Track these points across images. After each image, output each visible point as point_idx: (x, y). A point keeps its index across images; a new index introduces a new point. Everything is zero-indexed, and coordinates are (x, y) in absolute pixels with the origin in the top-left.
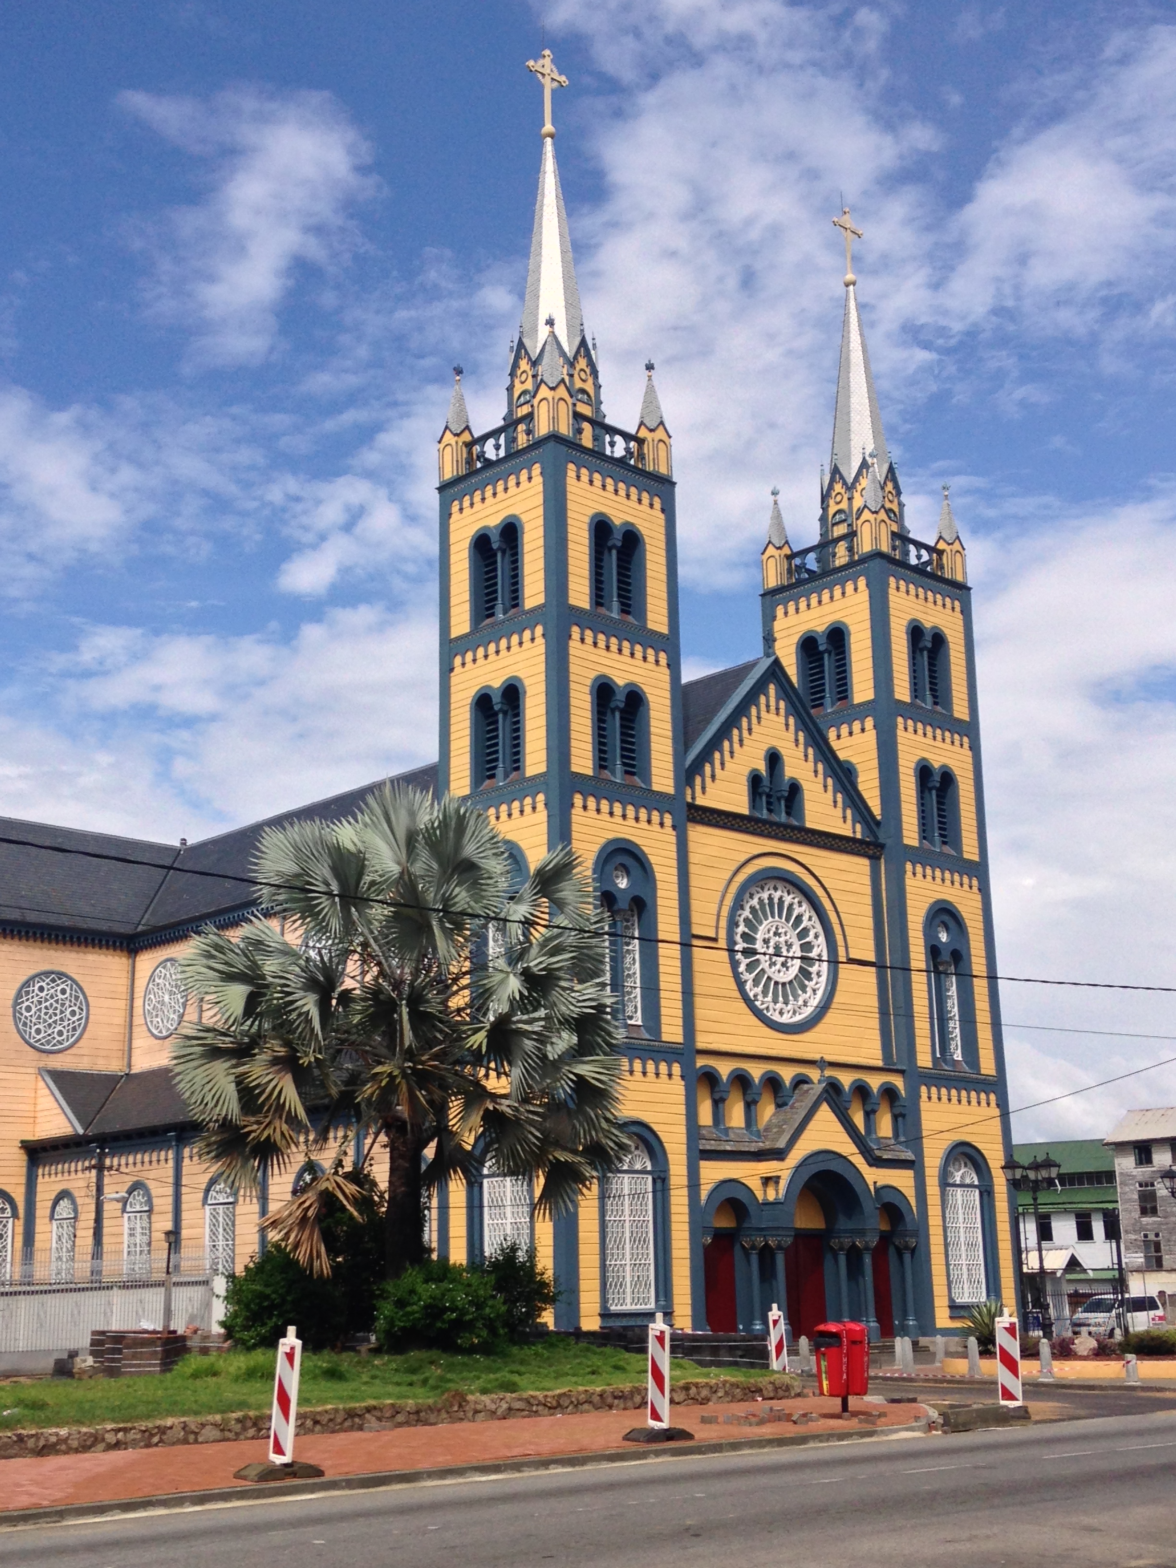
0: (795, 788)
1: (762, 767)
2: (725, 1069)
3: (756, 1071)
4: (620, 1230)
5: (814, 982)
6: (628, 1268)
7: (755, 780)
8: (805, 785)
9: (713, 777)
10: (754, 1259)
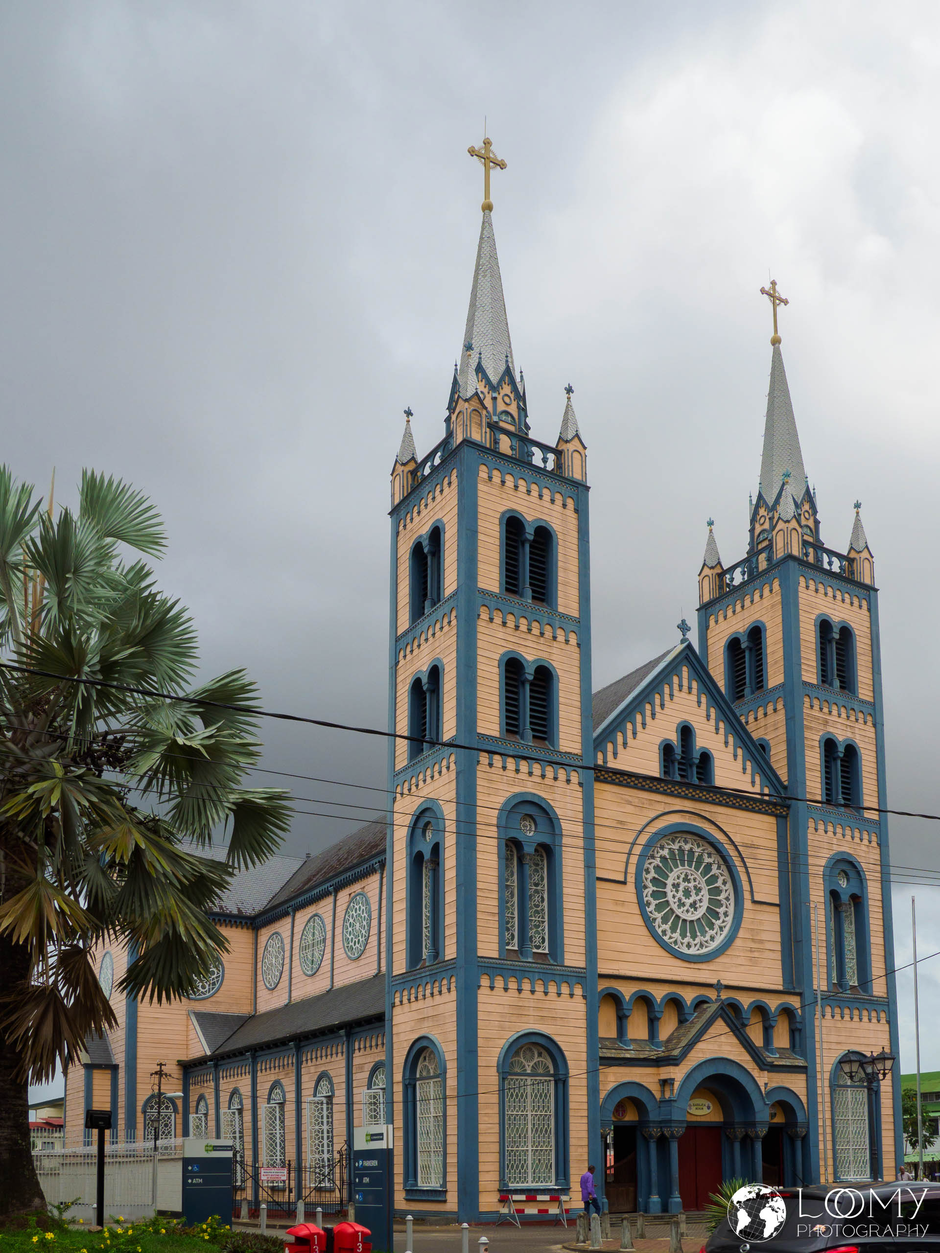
0: (706, 758)
1: (674, 737)
2: (627, 991)
3: (659, 993)
4: (522, 1122)
5: (721, 921)
6: (530, 1153)
7: (667, 749)
8: (715, 754)
9: (625, 745)
10: (653, 1147)
